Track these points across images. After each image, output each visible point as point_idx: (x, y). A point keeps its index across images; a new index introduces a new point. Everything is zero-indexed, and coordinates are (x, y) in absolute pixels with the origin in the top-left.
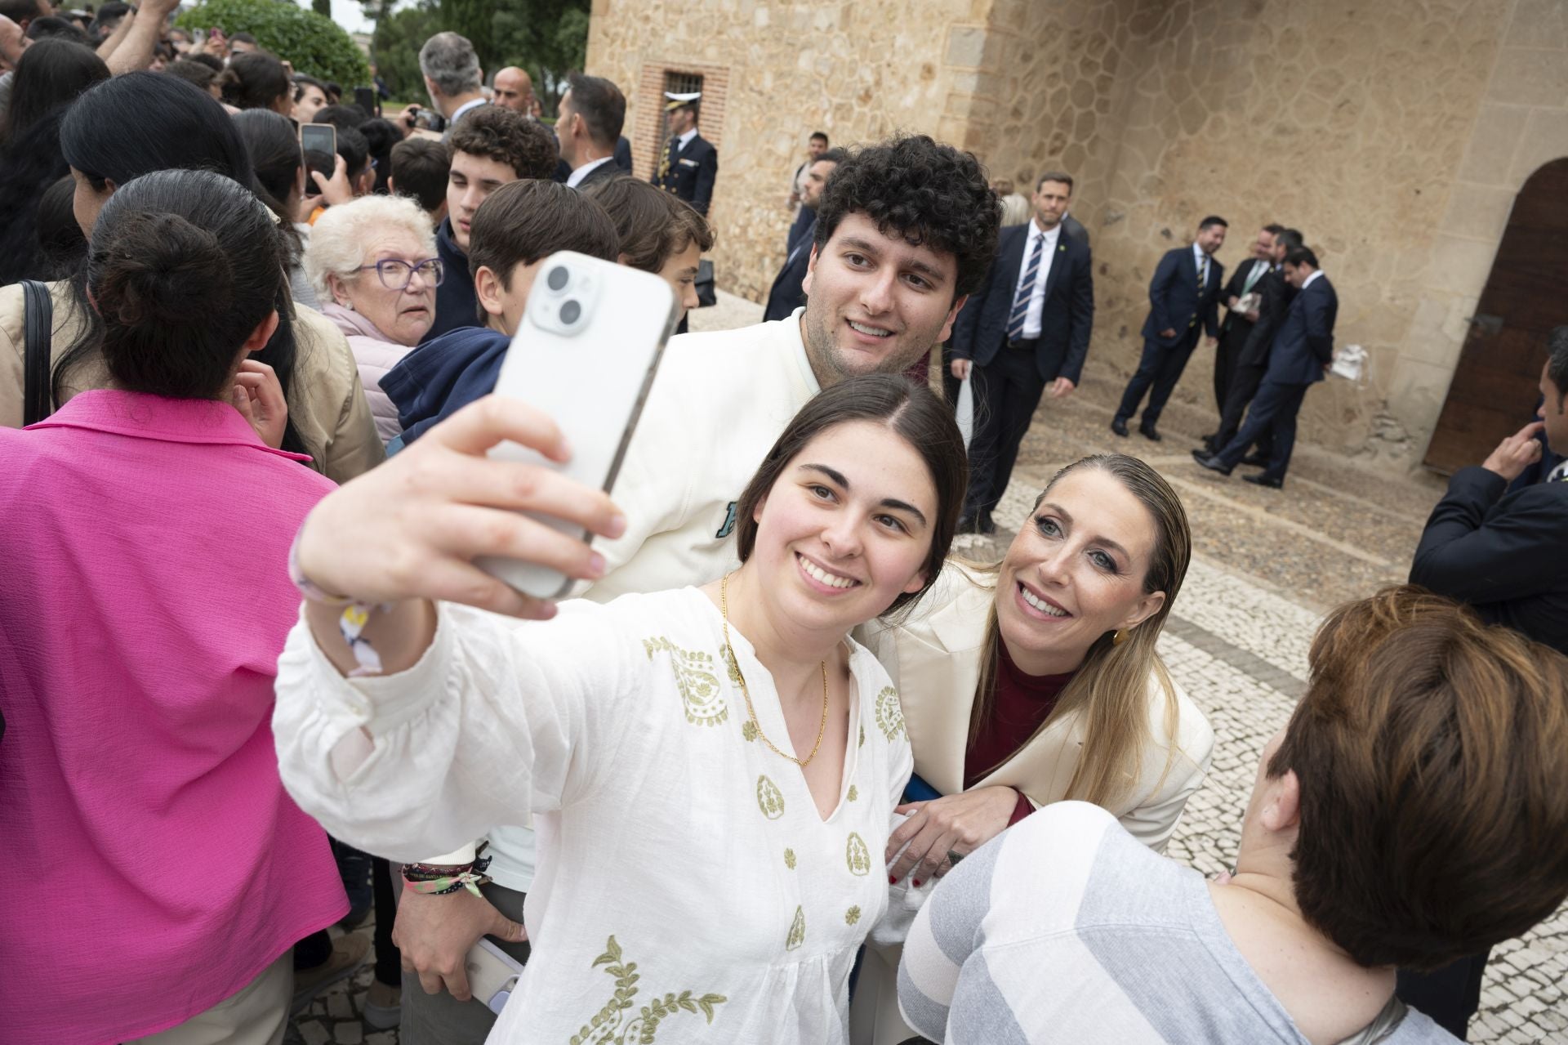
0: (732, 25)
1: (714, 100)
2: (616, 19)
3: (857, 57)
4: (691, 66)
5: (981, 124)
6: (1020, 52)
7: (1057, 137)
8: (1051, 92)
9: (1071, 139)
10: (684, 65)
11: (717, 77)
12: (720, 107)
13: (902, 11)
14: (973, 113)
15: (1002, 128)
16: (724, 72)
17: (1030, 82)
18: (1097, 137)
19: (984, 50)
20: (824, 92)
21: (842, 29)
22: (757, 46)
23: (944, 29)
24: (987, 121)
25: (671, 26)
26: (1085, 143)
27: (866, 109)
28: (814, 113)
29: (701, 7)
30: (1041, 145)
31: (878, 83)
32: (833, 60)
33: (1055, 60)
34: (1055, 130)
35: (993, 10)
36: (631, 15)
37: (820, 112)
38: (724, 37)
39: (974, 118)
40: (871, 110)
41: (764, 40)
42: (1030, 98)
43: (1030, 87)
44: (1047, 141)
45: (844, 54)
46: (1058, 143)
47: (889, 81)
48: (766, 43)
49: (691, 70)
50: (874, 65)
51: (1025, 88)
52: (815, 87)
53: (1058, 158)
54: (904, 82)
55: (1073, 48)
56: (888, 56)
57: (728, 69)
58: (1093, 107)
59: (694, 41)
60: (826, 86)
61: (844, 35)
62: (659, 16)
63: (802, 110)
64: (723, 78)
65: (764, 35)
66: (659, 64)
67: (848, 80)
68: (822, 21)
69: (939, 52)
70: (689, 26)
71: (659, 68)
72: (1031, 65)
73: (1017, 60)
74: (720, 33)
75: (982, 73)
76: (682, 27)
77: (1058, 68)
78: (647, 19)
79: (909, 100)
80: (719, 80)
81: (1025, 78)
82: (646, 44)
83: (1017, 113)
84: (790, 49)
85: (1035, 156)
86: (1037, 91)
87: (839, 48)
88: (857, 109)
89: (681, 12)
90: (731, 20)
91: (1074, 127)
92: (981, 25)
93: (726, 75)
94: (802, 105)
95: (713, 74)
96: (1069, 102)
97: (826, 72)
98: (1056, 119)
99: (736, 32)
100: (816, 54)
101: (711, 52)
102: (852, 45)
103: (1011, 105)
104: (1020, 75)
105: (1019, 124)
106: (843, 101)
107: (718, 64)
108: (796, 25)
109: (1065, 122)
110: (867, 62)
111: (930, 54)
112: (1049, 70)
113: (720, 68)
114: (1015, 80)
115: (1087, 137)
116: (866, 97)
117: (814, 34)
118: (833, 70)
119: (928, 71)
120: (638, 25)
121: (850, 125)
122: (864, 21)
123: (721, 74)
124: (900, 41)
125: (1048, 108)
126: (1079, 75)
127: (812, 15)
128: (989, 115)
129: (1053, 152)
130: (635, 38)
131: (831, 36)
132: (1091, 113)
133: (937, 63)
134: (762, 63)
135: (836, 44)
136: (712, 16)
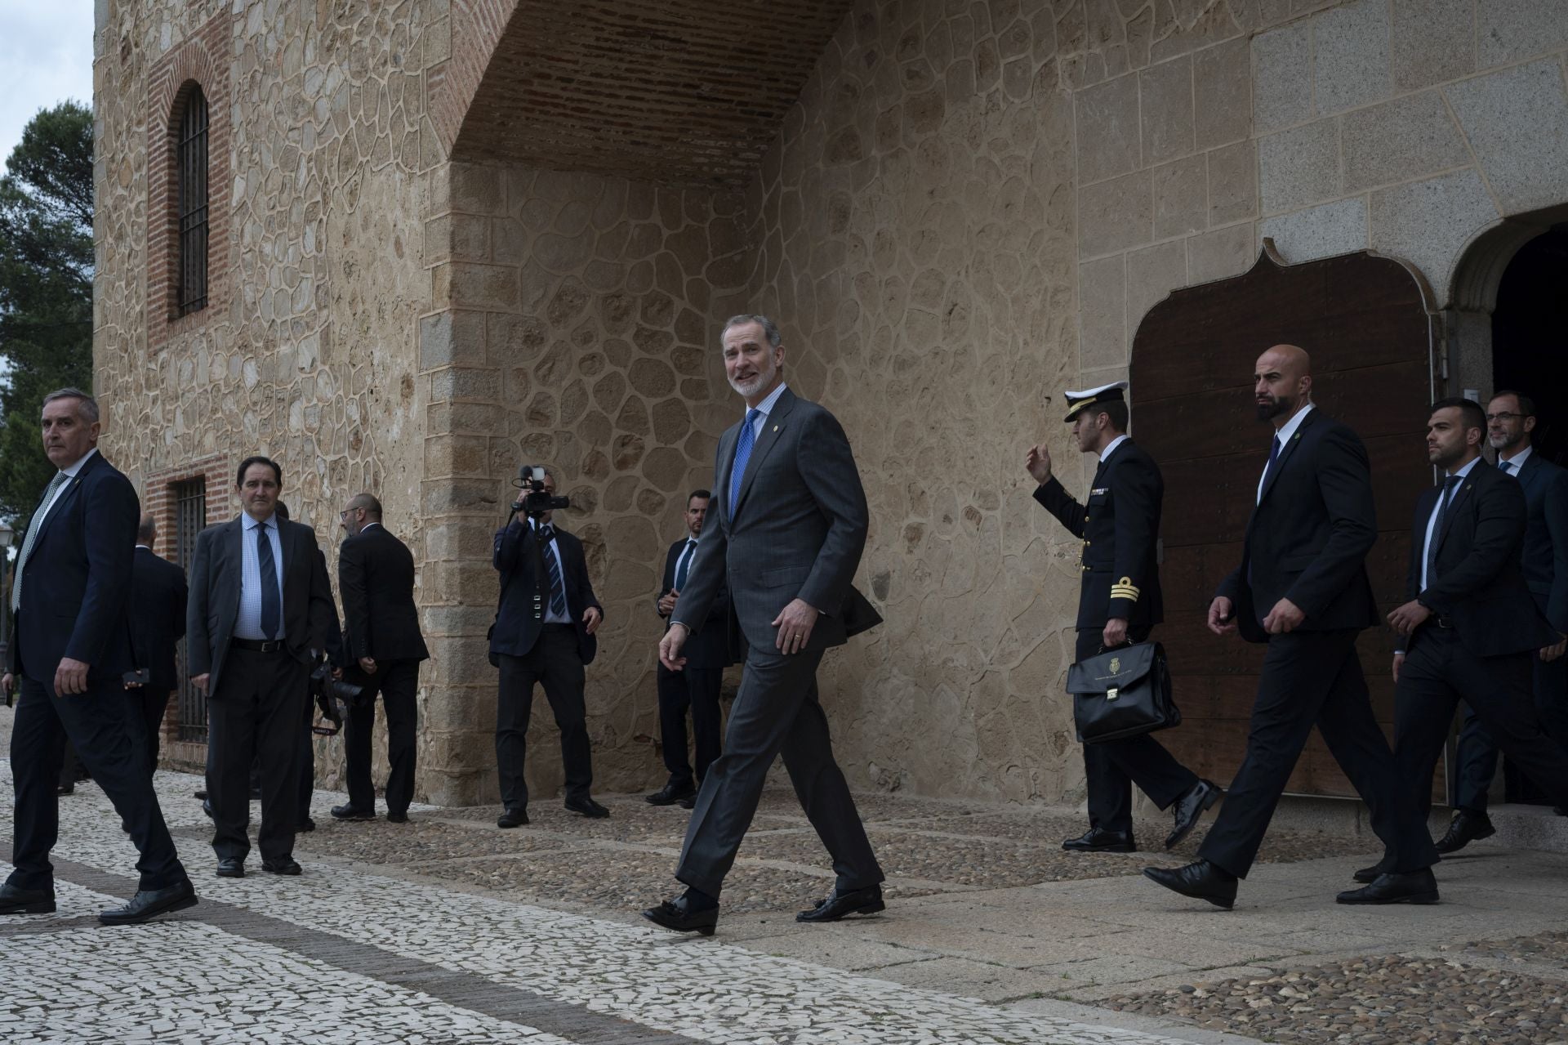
0: (225, 395)
1: (217, 505)
2: (118, 433)
3: (341, 392)
4: (191, 467)
5: (477, 438)
6: (520, 332)
7: (624, 442)
8: (590, 382)
9: (650, 442)
10: (185, 469)
11: (216, 472)
12: (222, 512)
13: (374, 315)
14: (456, 424)
15: (517, 440)
16: (223, 462)
17: (550, 370)
18: (697, 433)
19: (454, 338)
20: (318, 452)
21: (324, 363)
22: (250, 415)
23: (413, 326)
24: (487, 433)
25: (169, 421)
26: (680, 445)
27: (358, 459)
28: (311, 484)
29: (194, 384)
30: (597, 457)
31: (364, 420)
32: (320, 405)
33: (587, 339)
34: (617, 433)
35: (453, 285)
36: (131, 420)
37: (318, 480)
38: (219, 415)
39: (461, 432)
40: (363, 458)
41: (255, 404)
42: (556, 393)
43: (552, 378)
44: (608, 450)
45: (331, 395)
46: (629, 450)
47: (377, 413)
48: (258, 408)
49: (192, 472)
50: (357, 397)
51: (544, 380)
52: (308, 448)
53: (637, 470)
54: (388, 410)
55: (616, 319)
56: (369, 380)
57: (226, 457)
58: (677, 393)
59: (192, 432)
60: (319, 441)
61: (327, 368)
62: (157, 412)
63: (299, 485)
64: (222, 471)
65: (255, 397)
66: (162, 477)
67: (337, 426)
68: (304, 360)
69: (413, 356)
70: (184, 412)
71: (162, 482)
72: (545, 350)
73: (517, 345)
74: (214, 411)
75: (459, 369)
76: (179, 418)
77: (596, 348)
78: (146, 419)
79: (395, 431)
80: (220, 475)
81: (538, 368)
82: (148, 456)
83: (536, 415)
84: (282, 405)
85: (589, 472)
86: (566, 383)
87: (326, 389)
88: (351, 462)
89: (177, 398)
90: (224, 390)
91: (651, 425)
92: (444, 306)
93: (225, 466)
94: (298, 479)
95: (213, 469)
96: (629, 391)
97: (316, 425)
98: (613, 417)
99: (229, 404)
100: (305, 404)
101: (209, 440)
102: (335, 378)
103: (523, 407)
104: (530, 365)
105: (547, 431)
106: (337, 457)
107: (217, 453)
108: (283, 373)
109: (632, 417)
110: (352, 396)
111: (405, 363)
112: (580, 353)
113: (218, 459)
114: (520, 372)
115: (681, 436)
116: (357, 443)
117: (300, 377)
118: (322, 423)
119: (407, 383)
120: (139, 431)
121: (346, 487)
122: (343, 344)
123: (220, 466)
124: (377, 355)
125: (592, 404)
126: (636, 353)
127: (296, 353)
128: (487, 424)
129: (622, 464)
130: (137, 451)
131: (315, 374)
132: (678, 402)
133: (414, 372)
134: (257, 435)
135: (321, 382)
136: (206, 391)
